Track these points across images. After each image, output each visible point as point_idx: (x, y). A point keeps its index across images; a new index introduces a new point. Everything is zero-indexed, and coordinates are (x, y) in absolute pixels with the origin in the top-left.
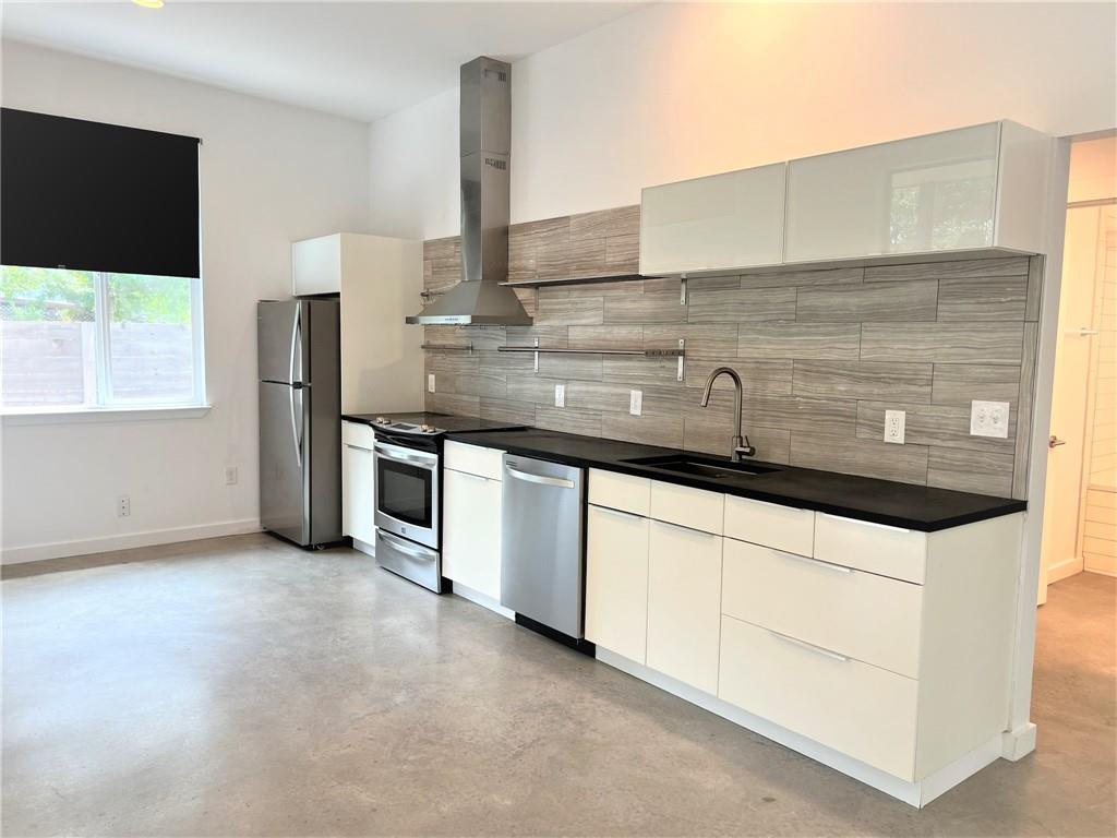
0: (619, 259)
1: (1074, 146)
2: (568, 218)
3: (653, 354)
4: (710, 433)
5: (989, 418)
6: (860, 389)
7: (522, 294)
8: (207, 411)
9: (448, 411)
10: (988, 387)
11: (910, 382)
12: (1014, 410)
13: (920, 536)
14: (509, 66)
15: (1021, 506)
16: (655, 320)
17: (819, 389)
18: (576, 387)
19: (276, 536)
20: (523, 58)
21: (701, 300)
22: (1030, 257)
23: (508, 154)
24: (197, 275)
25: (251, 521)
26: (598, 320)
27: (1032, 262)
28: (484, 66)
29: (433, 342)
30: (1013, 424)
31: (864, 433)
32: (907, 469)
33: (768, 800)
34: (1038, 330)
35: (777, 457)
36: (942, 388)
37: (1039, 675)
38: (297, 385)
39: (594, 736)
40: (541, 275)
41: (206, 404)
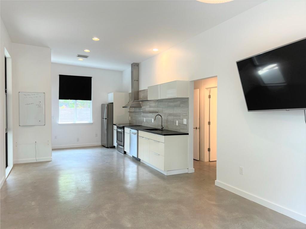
2: (145, 90)
3: (155, 113)
4: (160, 125)
5: (185, 121)
6: (174, 117)
7: (141, 102)
8: (92, 123)
9: (132, 123)
10: (185, 117)
11: (178, 116)
12: (187, 120)
13: (164, 136)
15: (188, 134)
16: (155, 107)
17: (170, 118)
18: (147, 118)
19: (103, 146)
20: (140, 63)
21: (159, 103)
22: (188, 98)
23: (138, 78)
24: (91, 100)
25: (100, 144)
26: (149, 107)
28: (133, 64)
29: (131, 111)
30: (187, 122)
31: (174, 124)
32: (179, 130)
36: (181, 117)
38: (106, 119)
40: (142, 99)
41: (92, 122)
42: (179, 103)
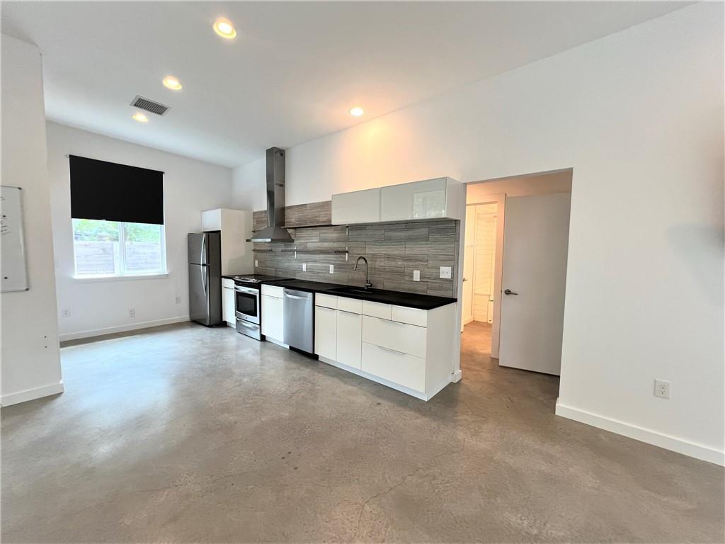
0: (325, 219)
1: (468, 186)
2: (306, 205)
3: (337, 252)
4: (357, 279)
5: (445, 272)
6: (405, 263)
7: (290, 231)
8: (167, 276)
9: (263, 273)
10: (445, 262)
11: (421, 261)
12: (453, 270)
13: (426, 311)
14: (284, 151)
15: (455, 300)
16: (338, 241)
17: (393, 264)
18: (310, 264)
19: (196, 322)
20: (288, 149)
21: (353, 233)
23: (284, 182)
24: (162, 224)
25: (186, 317)
26: (318, 240)
27: (457, 222)
28: (275, 150)
29: (257, 248)
30: (453, 274)
31: (407, 278)
32: (421, 290)
33: (379, 404)
34: (459, 244)
35: (380, 287)
36: (431, 263)
37: (462, 354)
38: (204, 265)
39: (318, 388)
40: (297, 224)
41: (167, 273)
42: (423, 231)
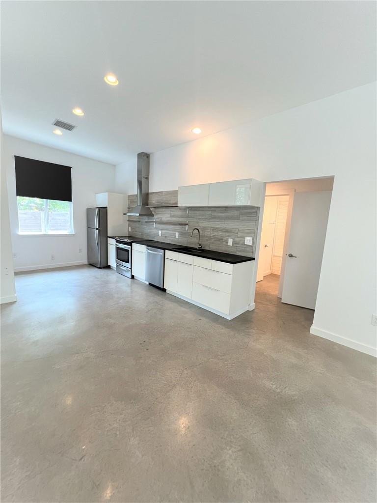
0: (174, 202)
1: (267, 184)
3: (181, 224)
4: (193, 243)
5: (248, 241)
6: (224, 234)
7: (151, 209)
9: (134, 236)
10: (249, 234)
11: (233, 232)
12: (253, 239)
13: (232, 265)
14: (149, 155)
15: (253, 259)
16: (182, 217)
17: (215, 233)
18: (164, 231)
19: (92, 265)
20: (152, 153)
21: (192, 212)
22: (257, 207)
23: (148, 176)
24: (71, 201)
26: (169, 216)
28: (143, 154)
29: (130, 219)
30: (253, 242)
31: (224, 243)
32: (232, 251)
33: (200, 319)
34: (258, 223)
35: (207, 248)
36: (240, 234)
37: (256, 294)
38: (97, 229)
39: (165, 308)
41: (73, 233)
42: (236, 213)
